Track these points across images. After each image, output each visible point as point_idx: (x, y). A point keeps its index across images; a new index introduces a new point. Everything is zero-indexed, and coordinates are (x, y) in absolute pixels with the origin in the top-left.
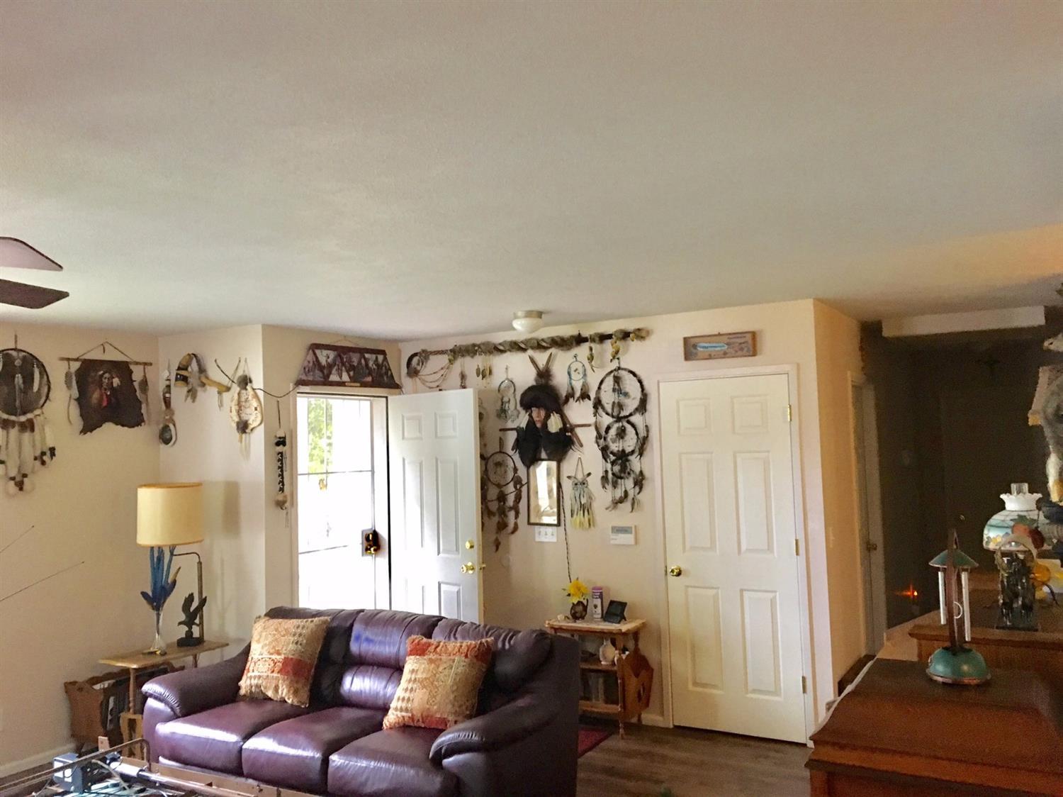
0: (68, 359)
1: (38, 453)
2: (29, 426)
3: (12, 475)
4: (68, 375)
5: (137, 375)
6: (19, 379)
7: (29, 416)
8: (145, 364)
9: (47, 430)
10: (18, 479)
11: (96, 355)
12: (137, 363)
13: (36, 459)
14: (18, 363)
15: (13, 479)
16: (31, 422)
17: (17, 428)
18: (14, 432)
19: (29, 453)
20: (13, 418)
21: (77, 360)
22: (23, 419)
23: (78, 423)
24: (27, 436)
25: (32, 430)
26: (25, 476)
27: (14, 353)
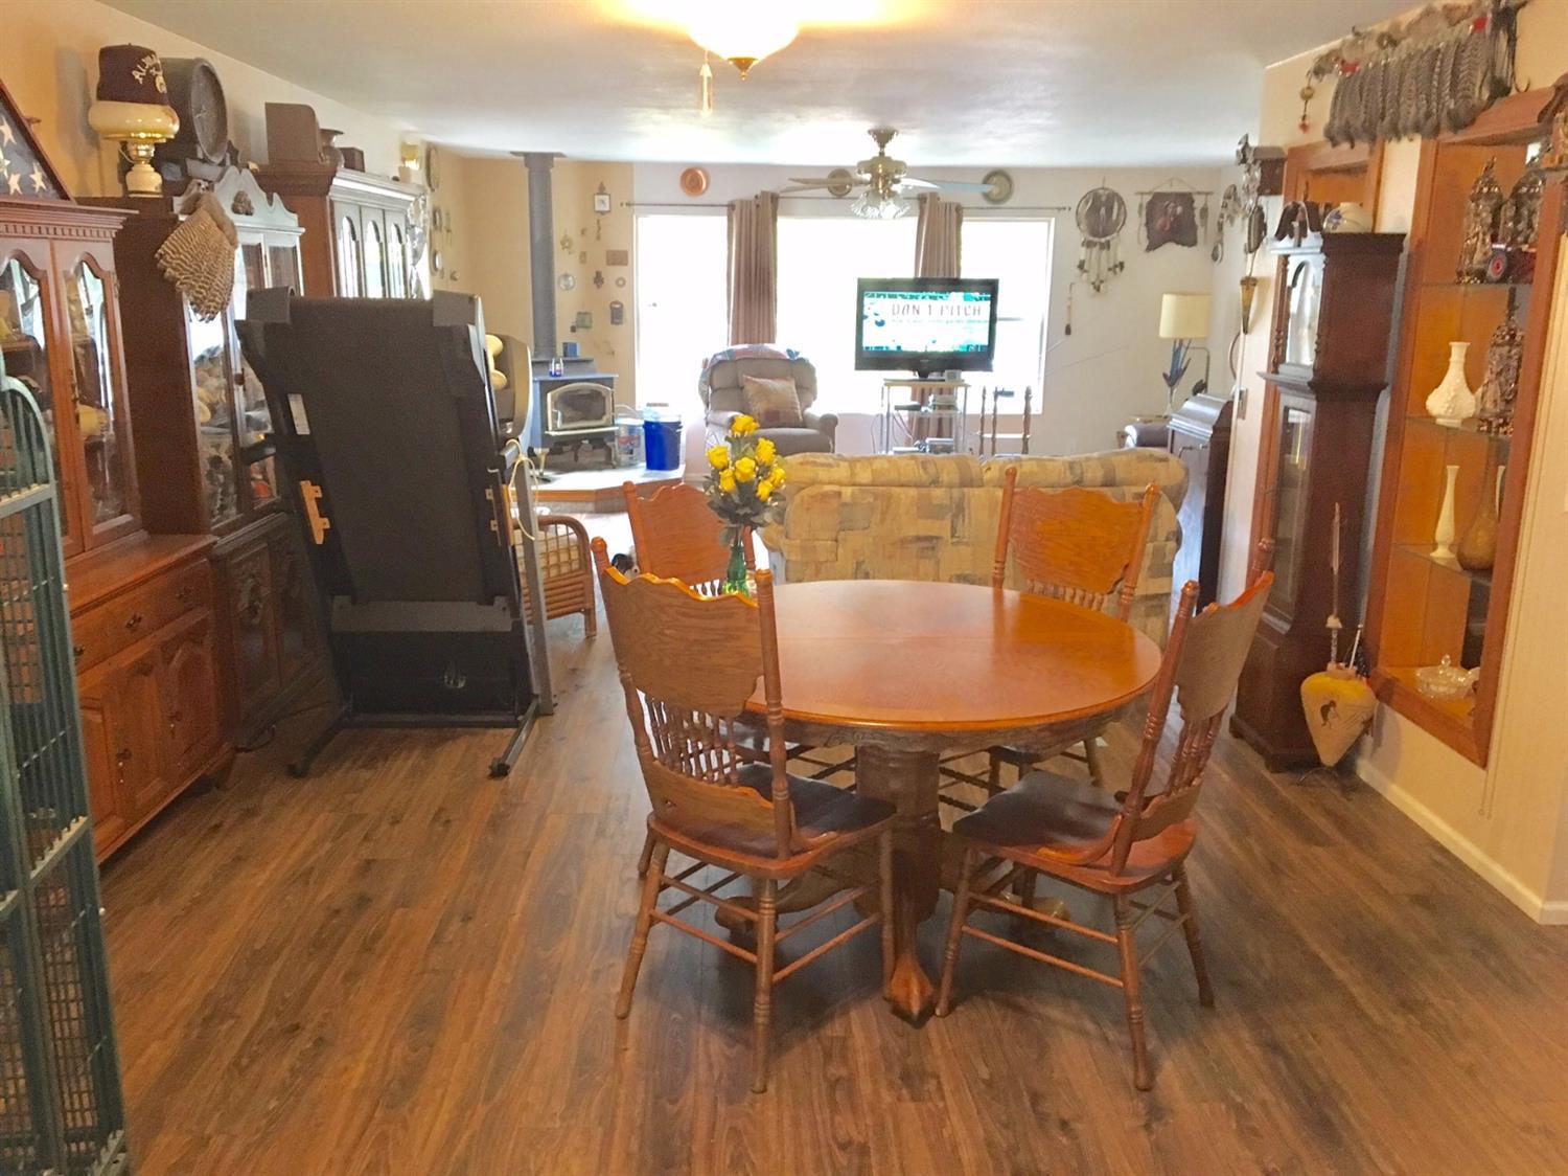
0: (1142, 194)
1: (1111, 265)
2: (1107, 245)
3: (1093, 280)
4: (1141, 206)
5: (1199, 203)
6: (1103, 210)
7: (1108, 238)
8: (1207, 194)
9: (1120, 248)
10: (1097, 283)
11: (1166, 189)
12: (1199, 193)
13: (1110, 269)
14: (1103, 199)
15: (1093, 283)
16: (1109, 242)
17: (1098, 247)
18: (1096, 250)
19: (1105, 266)
20: (1096, 240)
21: (1149, 193)
22: (1103, 240)
23: (1145, 243)
24: (1104, 252)
25: (1109, 247)
26: (1102, 282)
27: (1101, 192)
